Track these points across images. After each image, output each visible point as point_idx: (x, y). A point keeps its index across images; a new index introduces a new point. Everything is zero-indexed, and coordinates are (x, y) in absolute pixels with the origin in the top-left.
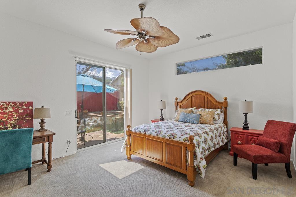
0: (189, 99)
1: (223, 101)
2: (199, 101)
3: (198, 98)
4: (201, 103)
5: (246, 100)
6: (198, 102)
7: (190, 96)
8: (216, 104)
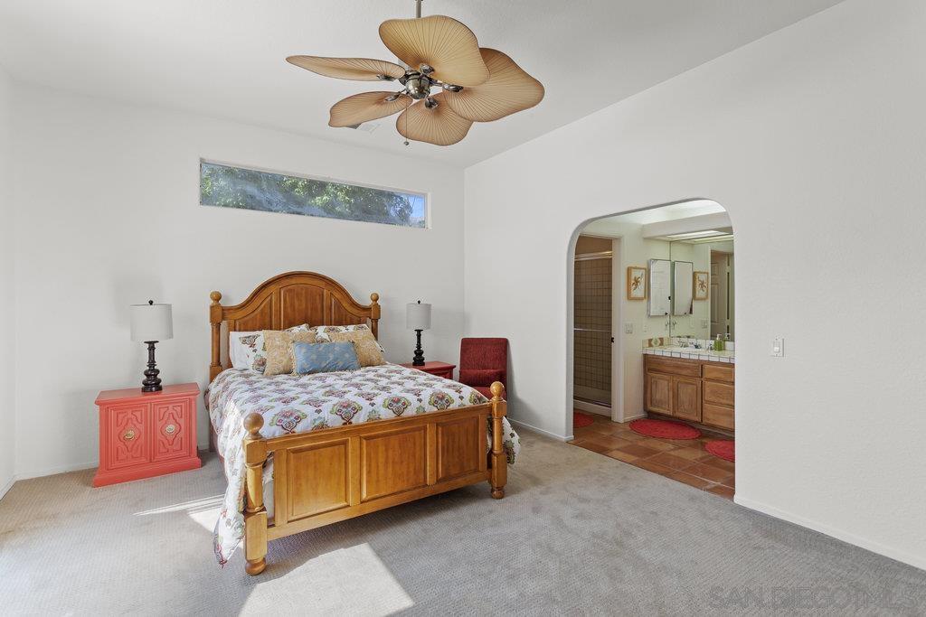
0: (271, 300)
1: (368, 303)
2: (306, 304)
3: (304, 295)
4: (312, 309)
5: (419, 302)
6: (304, 306)
7: (273, 288)
8: (355, 311)
